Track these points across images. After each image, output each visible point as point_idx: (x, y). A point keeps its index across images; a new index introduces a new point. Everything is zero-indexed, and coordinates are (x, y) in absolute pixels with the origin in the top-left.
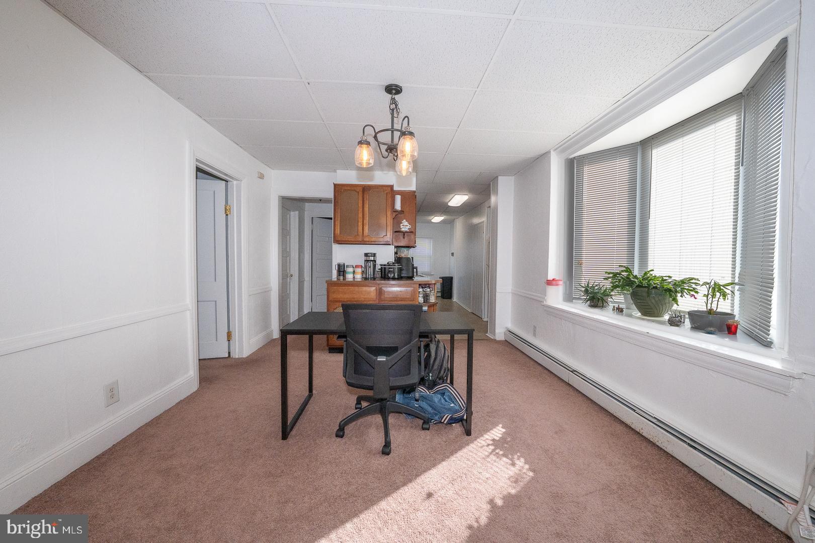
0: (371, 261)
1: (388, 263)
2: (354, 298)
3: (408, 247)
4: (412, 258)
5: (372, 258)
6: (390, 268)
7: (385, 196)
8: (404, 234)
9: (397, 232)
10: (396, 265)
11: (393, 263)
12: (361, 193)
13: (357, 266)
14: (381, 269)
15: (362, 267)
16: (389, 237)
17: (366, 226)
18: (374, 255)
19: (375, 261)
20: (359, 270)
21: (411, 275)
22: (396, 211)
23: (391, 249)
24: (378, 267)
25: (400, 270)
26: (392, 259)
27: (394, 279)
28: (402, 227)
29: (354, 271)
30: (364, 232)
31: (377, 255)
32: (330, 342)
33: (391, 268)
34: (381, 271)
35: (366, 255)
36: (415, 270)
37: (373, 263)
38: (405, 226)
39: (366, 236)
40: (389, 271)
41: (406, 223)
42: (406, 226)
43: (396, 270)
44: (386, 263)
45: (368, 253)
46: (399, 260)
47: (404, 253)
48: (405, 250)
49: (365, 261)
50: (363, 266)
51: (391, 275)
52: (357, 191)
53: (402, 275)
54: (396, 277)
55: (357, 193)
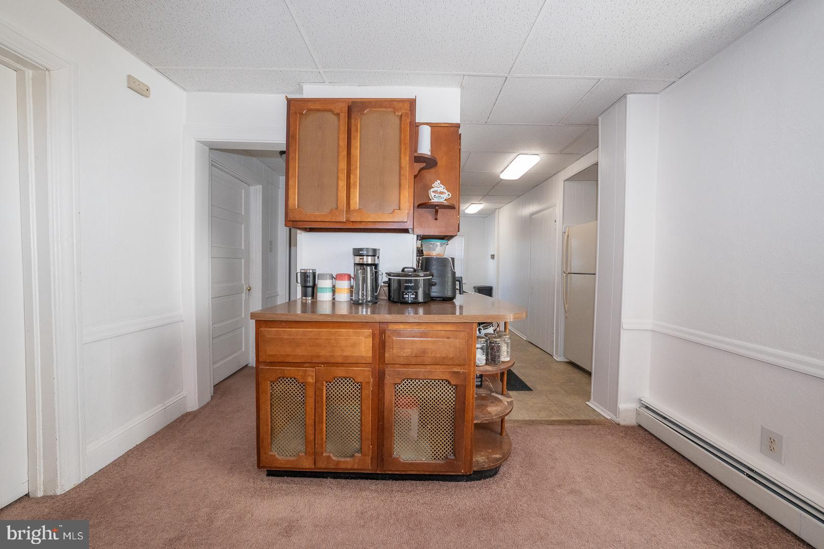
0: (368, 265)
1: (403, 270)
2: (318, 356)
3: (446, 238)
4: (453, 259)
5: (370, 260)
6: (407, 281)
7: (397, 121)
8: (437, 212)
9: (424, 205)
10: (421, 274)
11: (415, 271)
12: (344, 116)
13: (339, 277)
14: (389, 283)
15: (349, 277)
16: (404, 215)
17: (355, 188)
18: (375, 253)
19: (376, 266)
20: (344, 285)
21: (449, 294)
22: (419, 159)
23: (409, 243)
24: (383, 279)
25: (429, 284)
26: (411, 262)
27: (415, 303)
28: (433, 194)
29: (334, 287)
30: (352, 202)
31: (382, 254)
32: (263, 457)
33: (410, 281)
34: (389, 286)
35: (357, 252)
36: (457, 283)
37: (371, 270)
38: (439, 193)
39: (355, 211)
40: (407, 288)
41: (441, 188)
42: (441, 193)
43: (421, 284)
44: (399, 270)
45: (361, 249)
46: (425, 263)
47: (437, 250)
48: (438, 243)
49: (356, 264)
50: (353, 276)
51: (410, 297)
52: (336, 111)
53: (433, 294)
54: (421, 299)
55: (334, 118)
